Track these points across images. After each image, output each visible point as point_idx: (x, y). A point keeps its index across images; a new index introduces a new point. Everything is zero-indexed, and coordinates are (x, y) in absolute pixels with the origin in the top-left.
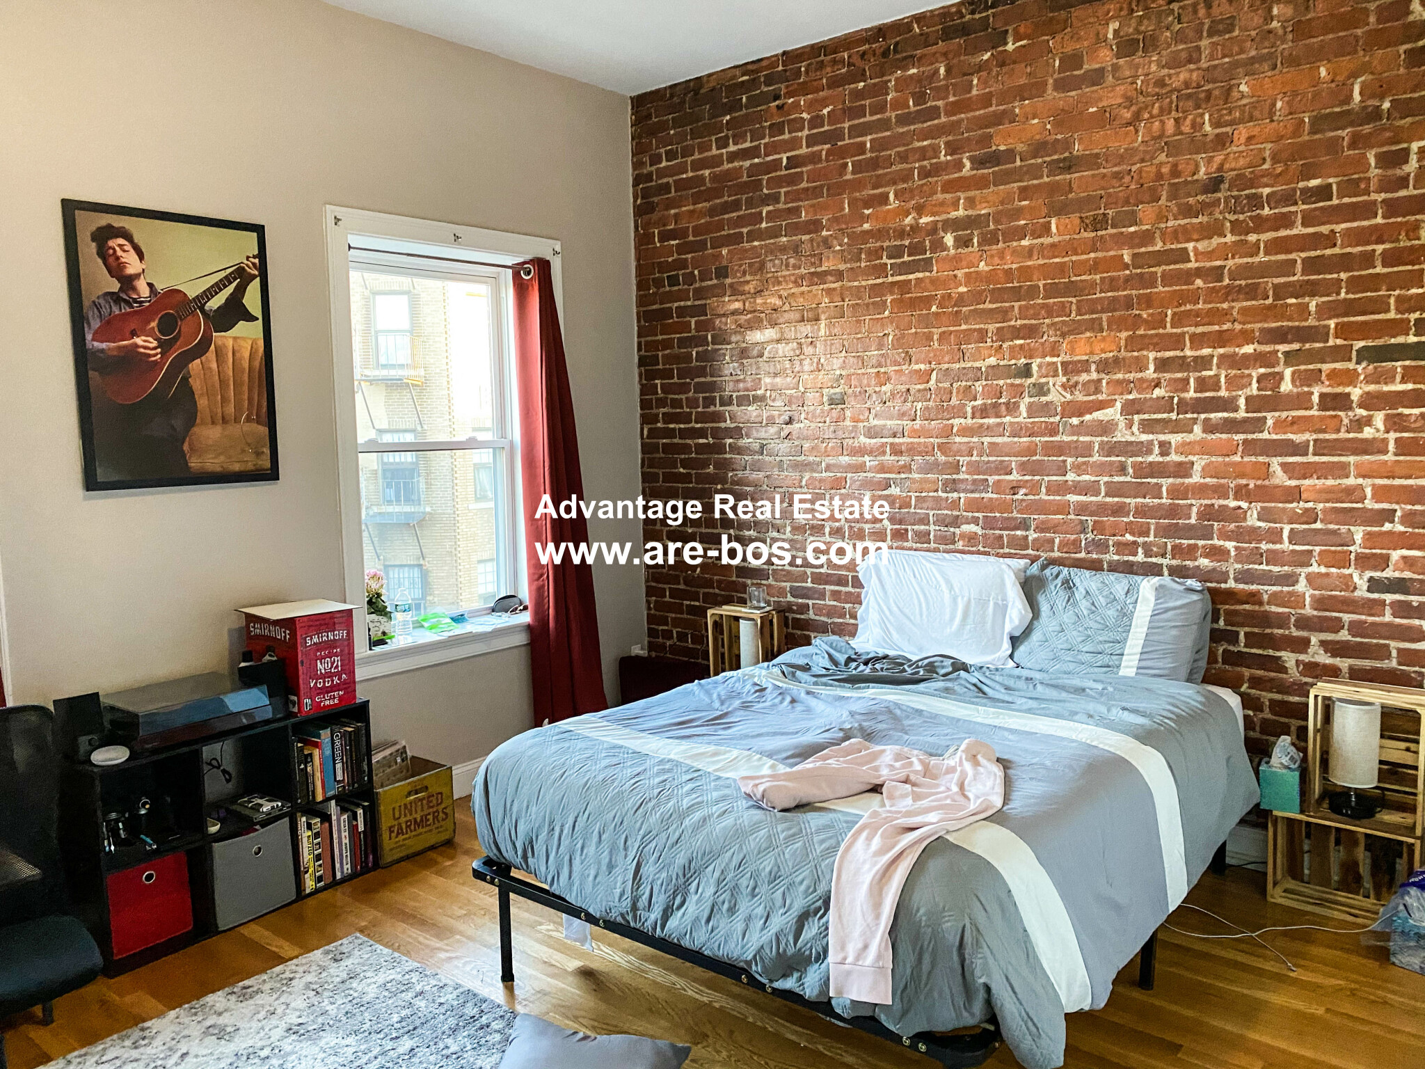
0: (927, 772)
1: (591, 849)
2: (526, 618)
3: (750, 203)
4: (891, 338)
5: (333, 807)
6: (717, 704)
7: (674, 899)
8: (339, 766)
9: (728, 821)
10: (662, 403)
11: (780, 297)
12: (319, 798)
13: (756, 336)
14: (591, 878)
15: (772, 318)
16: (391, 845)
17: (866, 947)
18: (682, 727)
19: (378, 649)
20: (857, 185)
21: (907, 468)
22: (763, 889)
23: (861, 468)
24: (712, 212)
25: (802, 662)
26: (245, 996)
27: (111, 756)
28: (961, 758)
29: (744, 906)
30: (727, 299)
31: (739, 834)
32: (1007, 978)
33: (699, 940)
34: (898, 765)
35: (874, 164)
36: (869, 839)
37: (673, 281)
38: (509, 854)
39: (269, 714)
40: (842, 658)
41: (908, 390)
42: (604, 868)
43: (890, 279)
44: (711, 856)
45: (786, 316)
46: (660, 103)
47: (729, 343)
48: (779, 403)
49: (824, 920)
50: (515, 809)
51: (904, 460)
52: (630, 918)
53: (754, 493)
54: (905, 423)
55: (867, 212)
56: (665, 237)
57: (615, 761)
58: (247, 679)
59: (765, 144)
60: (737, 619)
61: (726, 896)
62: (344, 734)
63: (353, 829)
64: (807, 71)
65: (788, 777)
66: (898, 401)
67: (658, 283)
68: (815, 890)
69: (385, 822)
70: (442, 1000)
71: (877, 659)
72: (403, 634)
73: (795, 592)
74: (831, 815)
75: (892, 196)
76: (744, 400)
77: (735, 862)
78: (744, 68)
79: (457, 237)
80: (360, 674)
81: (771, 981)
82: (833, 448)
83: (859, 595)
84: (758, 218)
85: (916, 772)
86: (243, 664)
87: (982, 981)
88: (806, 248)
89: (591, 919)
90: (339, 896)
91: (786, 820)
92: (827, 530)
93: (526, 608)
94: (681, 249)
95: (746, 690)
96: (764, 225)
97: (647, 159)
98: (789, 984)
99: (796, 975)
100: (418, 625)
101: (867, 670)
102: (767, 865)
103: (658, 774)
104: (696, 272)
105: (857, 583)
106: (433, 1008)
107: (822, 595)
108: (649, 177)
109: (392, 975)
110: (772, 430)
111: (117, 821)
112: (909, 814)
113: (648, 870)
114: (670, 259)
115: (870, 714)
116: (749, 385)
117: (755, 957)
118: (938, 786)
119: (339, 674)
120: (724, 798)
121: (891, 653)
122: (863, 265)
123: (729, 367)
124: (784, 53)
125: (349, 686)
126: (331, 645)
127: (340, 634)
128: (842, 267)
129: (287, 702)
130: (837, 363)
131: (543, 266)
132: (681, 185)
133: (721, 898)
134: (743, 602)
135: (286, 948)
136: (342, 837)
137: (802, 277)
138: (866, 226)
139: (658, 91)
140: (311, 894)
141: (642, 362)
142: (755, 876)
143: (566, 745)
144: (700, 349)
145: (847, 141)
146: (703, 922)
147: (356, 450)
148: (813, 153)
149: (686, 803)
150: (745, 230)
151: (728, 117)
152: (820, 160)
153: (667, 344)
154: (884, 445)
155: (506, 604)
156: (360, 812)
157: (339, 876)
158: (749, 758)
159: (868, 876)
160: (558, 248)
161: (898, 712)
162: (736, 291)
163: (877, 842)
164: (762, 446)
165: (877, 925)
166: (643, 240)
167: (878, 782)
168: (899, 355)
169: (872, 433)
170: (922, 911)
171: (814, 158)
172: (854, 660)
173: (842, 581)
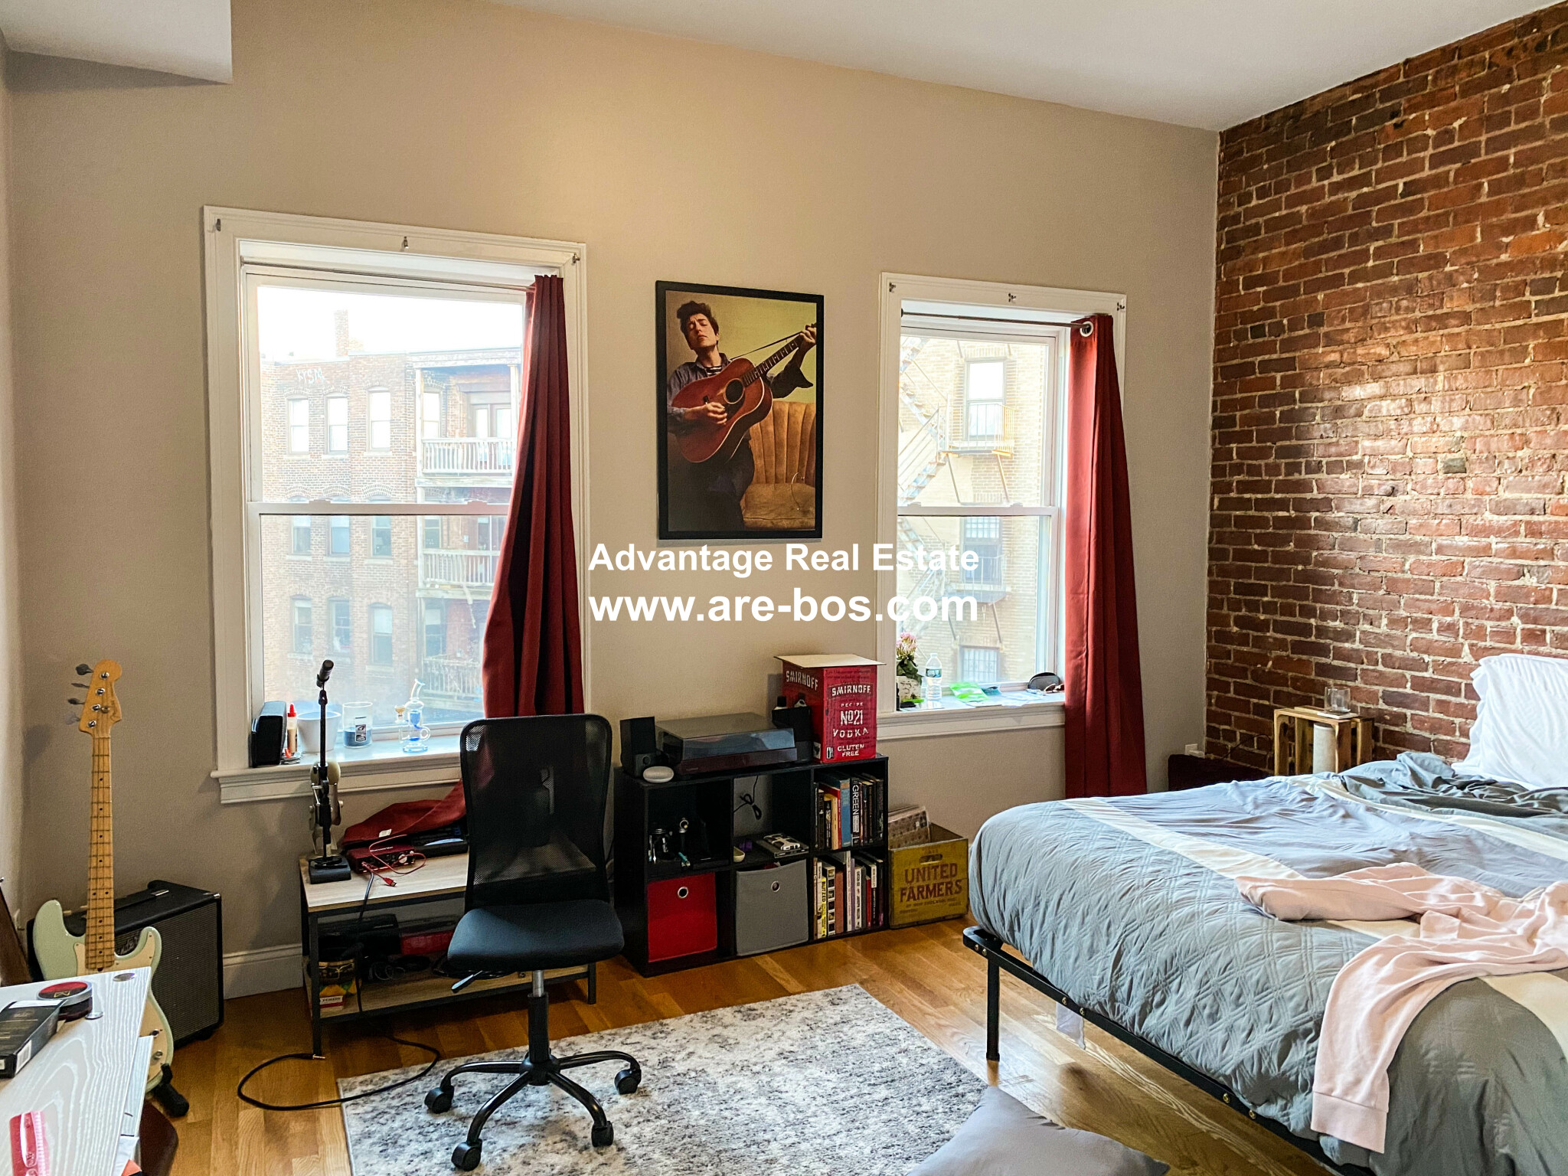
0: (1491, 910)
1: (1074, 930)
2: (1061, 698)
3: (1354, 239)
4: (1532, 391)
5: (848, 859)
6: (1249, 807)
7: (1154, 995)
8: (856, 818)
9: (1219, 921)
10: (1237, 469)
11: (1388, 346)
12: (836, 847)
13: (1357, 392)
14: (1072, 960)
15: (1377, 370)
16: (902, 907)
17: (1357, 1082)
18: (1203, 824)
19: (904, 711)
20: (1497, 208)
21: (1550, 554)
22: (1249, 999)
23: (1486, 551)
24: (1307, 252)
25: (1373, 777)
26: (750, 1016)
27: (659, 775)
28: (1543, 902)
29: (1227, 1014)
30: (1320, 350)
31: (1228, 936)
32: (1541, 1157)
33: (1176, 1043)
34: (1453, 897)
35: (1520, 181)
36: (1381, 964)
37: (1258, 332)
38: (997, 926)
39: (794, 756)
40: (1429, 778)
41: (1554, 456)
42: (1085, 951)
43: (1534, 320)
44: (1195, 955)
45: (1394, 368)
46: (1253, 136)
47: (1322, 401)
48: (1380, 471)
49: (1313, 1045)
50: (1005, 878)
51: (1543, 543)
52: (1108, 1008)
53: (1343, 576)
54: (1548, 497)
55: (1505, 240)
56: (1250, 283)
57: (1110, 844)
58: (779, 721)
59: (1377, 171)
60: (1311, 723)
61: (1209, 1000)
62: (862, 788)
63: (866, 884)
64: (1435, 80)
65: (1298, 885)
66: (1540, 469)
67: (1240, 335)
68: (1306, 1010)
69: (897, 884)
70: (924, 1062)
71: (1478, 784)
72: (932, 698)
73: (1388, 698)
74: (1343, 934)
75: (1541, 219)
76: (1335, 467)
77: (1221, 963)
78: (1357, 84)
79: (1011, 297)
80: (882, 733)
81: (1255, 1105)
82: (1447, 525)
83: (1474, 708)
84: (1364, 256)
85: (1477, 909)
86: (777, 708)
87: (1505, 1150)
88: (1423, 289)
89: (1071, 1005)
90: (848, 947)
91: (1281, 930)
92: (1435, 626)
93: (1062, 688)
94: (1268, 296)
95: (1290, 798)
96: (1371, 263)
97: (1234, 199)
98: (1272, 1111)
99: (1281, 1102)
100: (949, 693)
101: (1458, 794)
102: (1256, 973)
103: (1153, 864)
104: (1285, 321)
105: (1471, 693)
106: (913, 1066)
107: (1425, 705)
108: (1236, 219)
109: (882, 1028)
110: (1370, 502)
111: (663, 836)
112: (1443, 948)
113: (1128, 960)
114: (1255, 308)
115: (1439, 840)
116: (1342, 449)
117: (1234, 1071)
118: (1497, 927)
119: (861, 728)
120: (1218, 898)
121: (1500, 779)
122: (1498, 303)
123: (1320, 428)
124: (1407, 61)
125: (870, 740)
126: (856, 697)
127: (863, 688)
128: (1469, 308)
129: (812, 749)
130: (1458, 422)
131: (1104, 323)
132: (1273, 225)
133: (1203, 1002)
134: (1320, 704)
135: (792, 984)
136: (855, 891)
137: (1416, 322)
138: (1504, 257)
139: (1251, 122)
140: (822, 940)
141: (1217, 424)
142: (1240, 983)
143: (1063, 821)
144: (1286, 408)
145: (1483, 157)
146: (1182, 1024)
147: (894, 513)
148: (1437, 176)
149: (1176, 896)
150: (1347, 271)
151: (1333, 143)
152: (1447, 183)
153: (1246, 403)
154: (1515, 524)
155: (1042, 681)
156: (874, 868)
157: (850, 928)
158: (1264, 864)
159: (1368, 1003)
160: (1123, 303)
161: (1479, 843)
162: (1330, 340)
163: (1387, 969)
164: (1356, 522)
165: (1374, 1059)
166: (1225, 288)
167: (1417, 909)
168: (1542, 412)
169: (1501, 509)
170: (1431, 1054)
171: (1438, 181)
172: (1446, 782)
173: (1451, 689)
